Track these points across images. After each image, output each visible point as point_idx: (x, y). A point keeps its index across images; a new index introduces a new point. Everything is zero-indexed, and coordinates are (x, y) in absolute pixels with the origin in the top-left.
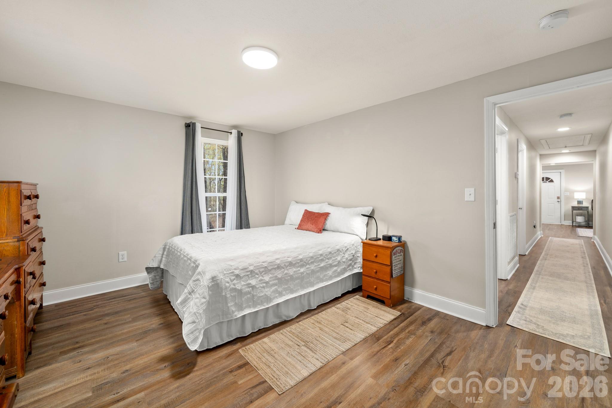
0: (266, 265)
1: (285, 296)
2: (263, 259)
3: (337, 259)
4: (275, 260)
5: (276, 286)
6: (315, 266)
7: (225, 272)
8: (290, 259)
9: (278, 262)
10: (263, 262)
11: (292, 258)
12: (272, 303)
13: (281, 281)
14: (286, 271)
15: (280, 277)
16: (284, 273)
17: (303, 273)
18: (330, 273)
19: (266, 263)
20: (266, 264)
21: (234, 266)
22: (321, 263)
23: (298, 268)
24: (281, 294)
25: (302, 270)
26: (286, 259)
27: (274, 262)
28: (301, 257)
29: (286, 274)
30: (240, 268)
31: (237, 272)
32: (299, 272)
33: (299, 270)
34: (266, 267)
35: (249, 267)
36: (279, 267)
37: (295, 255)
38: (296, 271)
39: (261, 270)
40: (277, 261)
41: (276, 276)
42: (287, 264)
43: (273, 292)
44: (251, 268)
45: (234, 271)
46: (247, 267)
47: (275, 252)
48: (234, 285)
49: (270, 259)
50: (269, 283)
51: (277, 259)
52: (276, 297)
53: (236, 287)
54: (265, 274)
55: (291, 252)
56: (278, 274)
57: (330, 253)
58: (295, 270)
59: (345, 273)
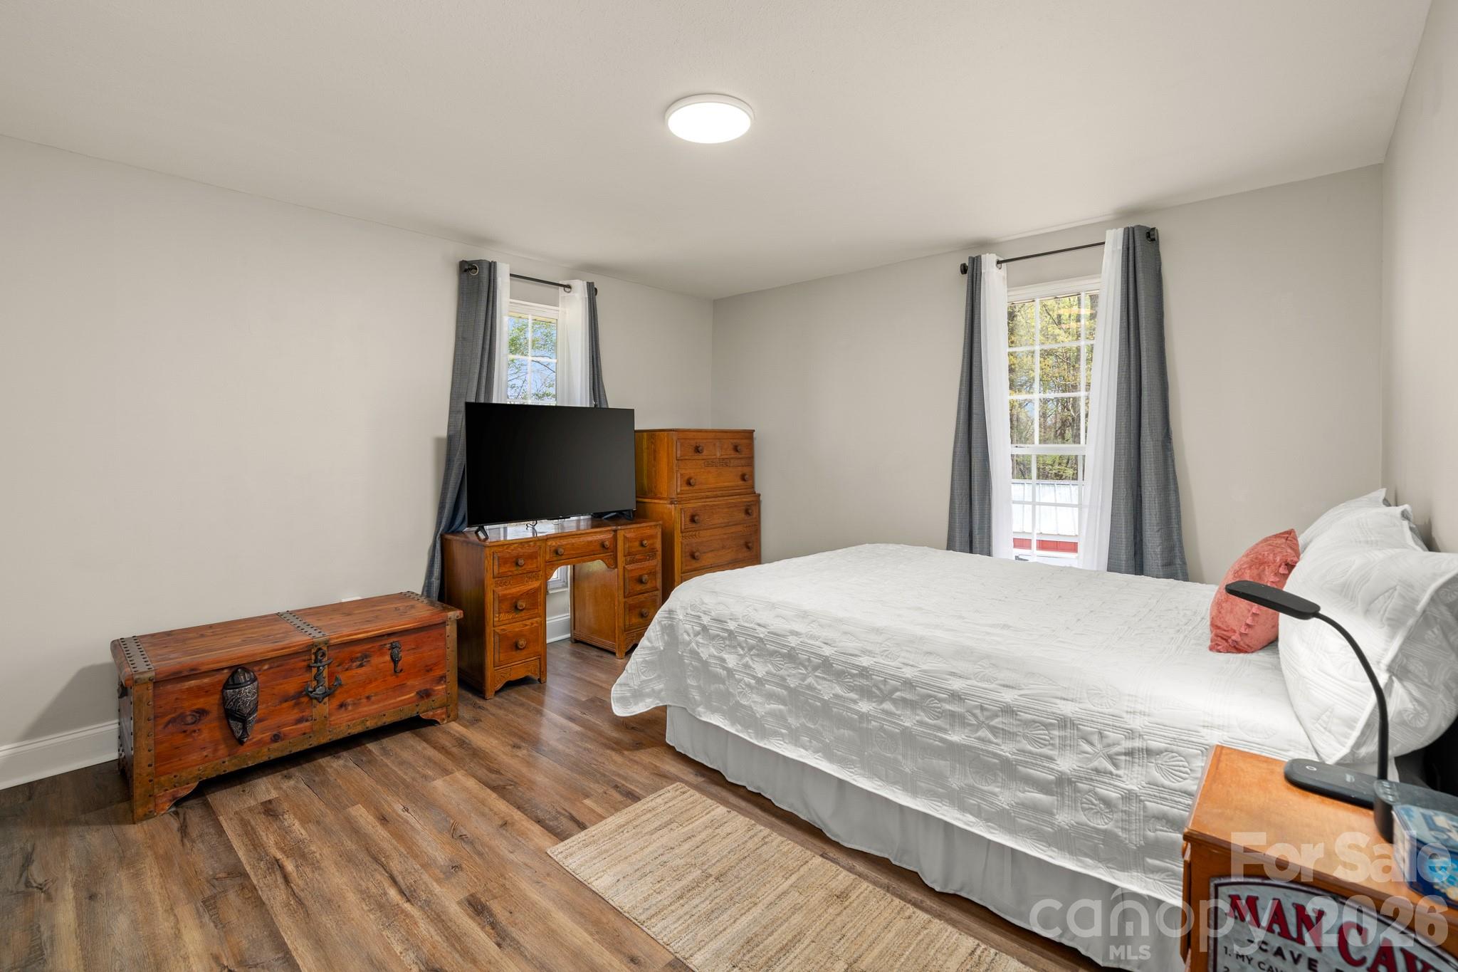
0: (762, 636)
1: (806, 750)
2: (765, 617)
3: (1051, 759)
4: (788, 634)
5: (782, 705)
6: (921, 723)
7: (689, 611)
8: (827, 651)
9: (793, 641)
10: (759, 625)
11: (835, 649)
12: (766, 742)
13: (797, 699)
14: (810, 680)
15: (792, 686)
16: (806, 683)
17: (869, 721)
18: (1005, 797)
19: (763, 629)
20: (763, 633)
21: (707, 606)
22: (952, 725)
23: (852, 691)
24: (794, 738)
25: (865, 707)
26: (817, 643)
27: (784, 636)
28: (865, 661)
29: (810, 687)
30: (713, 614)
31: (706, 620)
32: (853, 706)
33: (855, 702)
34: (761, 640)
35: (729, 621)
36: (791, 656)
37: (850, 645)
38: (842, 697)
39: (751, 642)
40: (790, 638)
41: (783, 679)
42: (816, 661)
43: (771, 714)
44: (732, 626)
45: (701, 615)
46: (723, 619)
47: (804, 615)
48: (698, 644)
49: (779, 625)
50: (763, 685)
51: (797, 634)
52: (782, 735)
53: (699, 651)
54: (758, 655)
55: (845, 633)
56: (789, 676)
57: (1008, 711)
58: (838, 690)
59: (1124, 871)
